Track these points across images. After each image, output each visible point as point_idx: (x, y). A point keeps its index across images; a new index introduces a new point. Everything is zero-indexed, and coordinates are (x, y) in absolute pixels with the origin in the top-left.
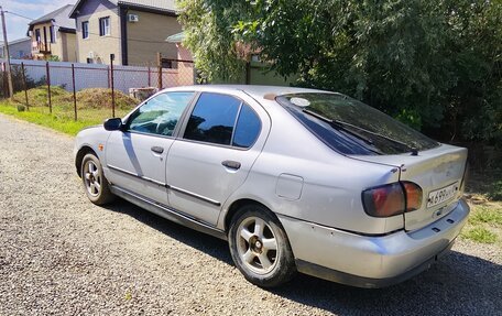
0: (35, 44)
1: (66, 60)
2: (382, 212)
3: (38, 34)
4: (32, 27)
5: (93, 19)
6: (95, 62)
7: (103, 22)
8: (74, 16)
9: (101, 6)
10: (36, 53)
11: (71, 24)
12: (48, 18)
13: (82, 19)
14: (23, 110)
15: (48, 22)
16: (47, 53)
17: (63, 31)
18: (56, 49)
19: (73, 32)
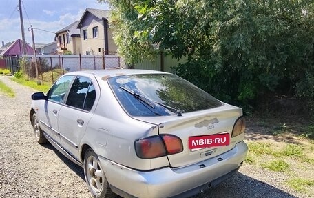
0: (58, 45)
1: (75, 53)
2: (149, 155)
3: (60, 39)
4: (57, 35)
5: (89, 28)
6: (91, 53)
7: (95, 29)
8: (79, 27)
9: (94, 20)
10: (59, 50)
11: (77, 32)
12: (65, 29)
13: (83, 28)
14: (40, 84)
15: (65, 31)
16: (65, 49)
17: (74, 36)
18: (70, 47)
19: (79, 36)
